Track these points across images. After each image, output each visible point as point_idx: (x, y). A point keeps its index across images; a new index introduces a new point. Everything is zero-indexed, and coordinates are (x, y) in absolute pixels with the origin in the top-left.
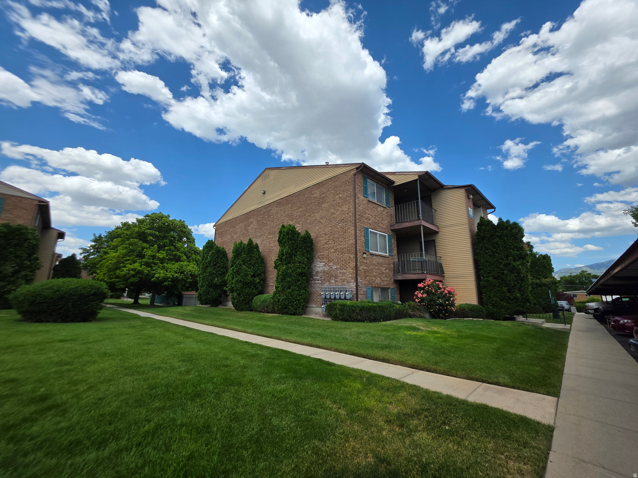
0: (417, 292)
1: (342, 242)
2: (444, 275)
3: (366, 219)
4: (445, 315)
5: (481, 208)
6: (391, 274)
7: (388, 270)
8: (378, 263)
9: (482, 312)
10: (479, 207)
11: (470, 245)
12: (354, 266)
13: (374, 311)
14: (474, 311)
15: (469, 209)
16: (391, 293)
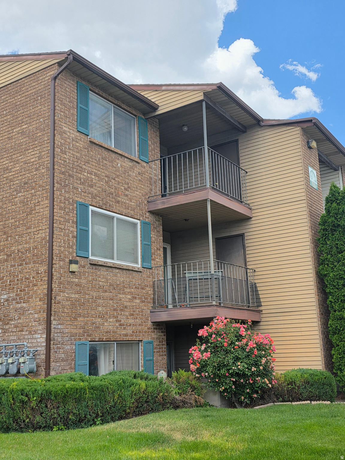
0: (193, 348)
1: (21, 236)
2: (261, 308)
3: (82, 183)
4: (251, 398)
5: (340, 172)
6: (147, 308)
7: (138, 301)
8: (111, 285)
9: (330, 385)
10: (336, 170)
11: (309, 243)
12: (46, 291)
13: (78, 400)
14: (312, 385)
15: (310, 169)
16: (144, 352)
